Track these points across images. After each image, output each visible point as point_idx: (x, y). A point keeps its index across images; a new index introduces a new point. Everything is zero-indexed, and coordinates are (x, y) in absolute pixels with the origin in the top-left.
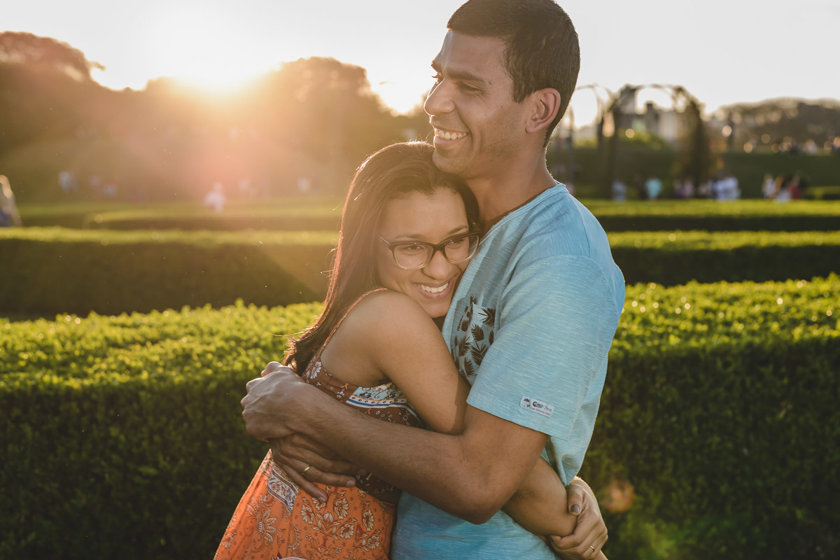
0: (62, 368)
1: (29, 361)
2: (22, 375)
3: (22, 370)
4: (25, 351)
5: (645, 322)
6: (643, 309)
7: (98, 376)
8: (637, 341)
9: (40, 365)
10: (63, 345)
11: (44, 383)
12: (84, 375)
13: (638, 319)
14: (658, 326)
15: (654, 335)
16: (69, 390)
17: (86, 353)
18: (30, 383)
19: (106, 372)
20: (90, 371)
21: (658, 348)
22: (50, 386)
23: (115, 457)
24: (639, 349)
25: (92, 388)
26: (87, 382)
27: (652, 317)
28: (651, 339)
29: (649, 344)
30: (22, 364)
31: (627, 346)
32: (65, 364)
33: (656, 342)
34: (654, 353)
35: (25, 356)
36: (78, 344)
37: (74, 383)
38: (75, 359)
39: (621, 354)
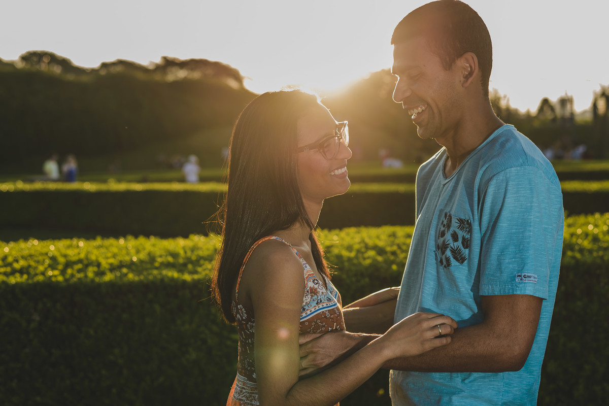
0: (182, 268)
1: (162, 264)
2: (155, 272)
3: (157, 268)
4: (161, 256)
5: (595, 239)
6: (596, 231)
7: (204, 273)
8: (586, 254)
9: (169, 265)
10: (185, 252)
11: (168, 277)
12: (196, 272)
13: (590, 238)
14: (604, 242)
15: (600, 248)
16: (184, 282)
17: (200, 258)
18: (159, 277)
19: (210, 270)
20: (199, 269)
21: (602, 258)
22: (172, 279)
23: (215, 328)
24: (588, 258)
25: (199, 281)
26: (196, 277)
27: (601, 236)
28: (598, 251)
29: (595, 254)
30: (157, 264)
31: (578, 255)
32: (185, 265)
33: (601, 253)
34: (598, 261)
35: (159, 260)
36: (196, 253)
37: (187, 277)
38: (191, 262)
39: (573, 262)
